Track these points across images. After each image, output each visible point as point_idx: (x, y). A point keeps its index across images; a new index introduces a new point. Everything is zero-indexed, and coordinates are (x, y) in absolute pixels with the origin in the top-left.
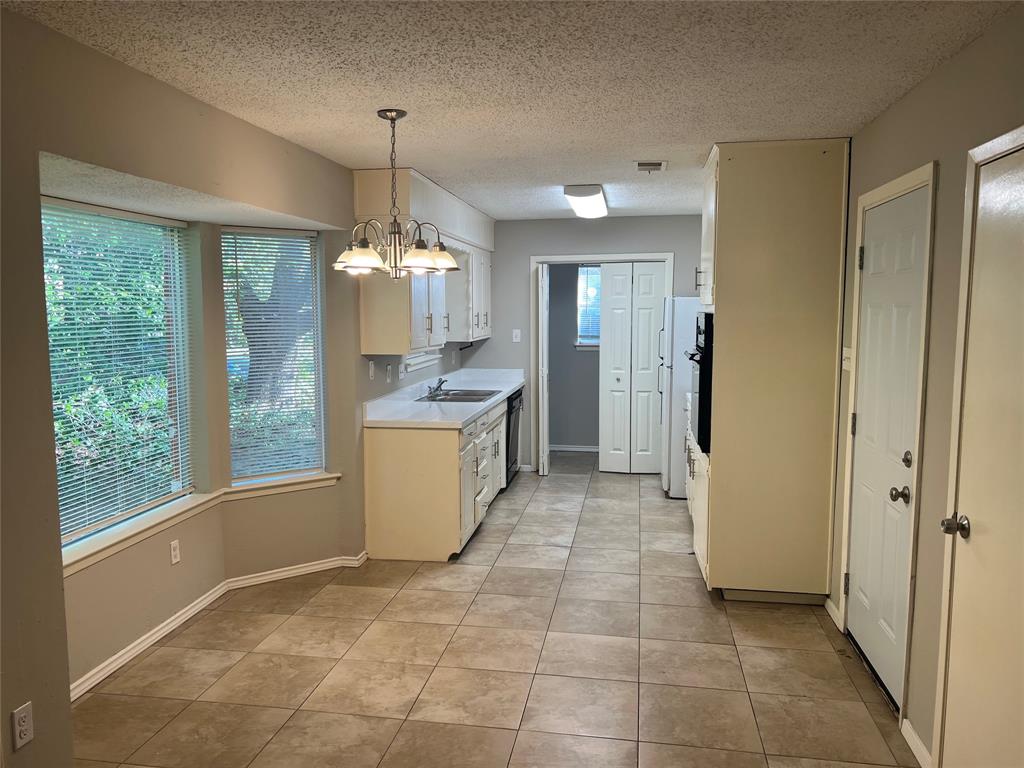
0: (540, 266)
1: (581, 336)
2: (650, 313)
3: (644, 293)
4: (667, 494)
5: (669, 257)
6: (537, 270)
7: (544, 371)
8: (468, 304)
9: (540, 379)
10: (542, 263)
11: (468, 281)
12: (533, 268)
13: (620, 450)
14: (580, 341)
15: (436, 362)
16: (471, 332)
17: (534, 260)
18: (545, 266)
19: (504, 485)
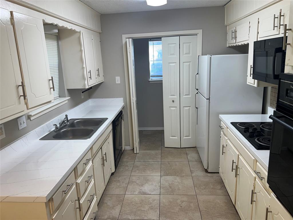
0: (128, 40)
1: (151, 76)
2: (190, 64)
3: (186, 54)
4: (206, 171)
5: (200, 32)
6: (126, 42)
7: (134, 99)
8: (83, 65)
9: (132, 104)
10: (129, 38)
11: (81, 51)
12: (124, 42)
13: (175, 136)
14: (151, 79)
15: (67, 102)
16: (86, 83)
17: (124, 36)
18: (131, 40)
19: (113, 170)
